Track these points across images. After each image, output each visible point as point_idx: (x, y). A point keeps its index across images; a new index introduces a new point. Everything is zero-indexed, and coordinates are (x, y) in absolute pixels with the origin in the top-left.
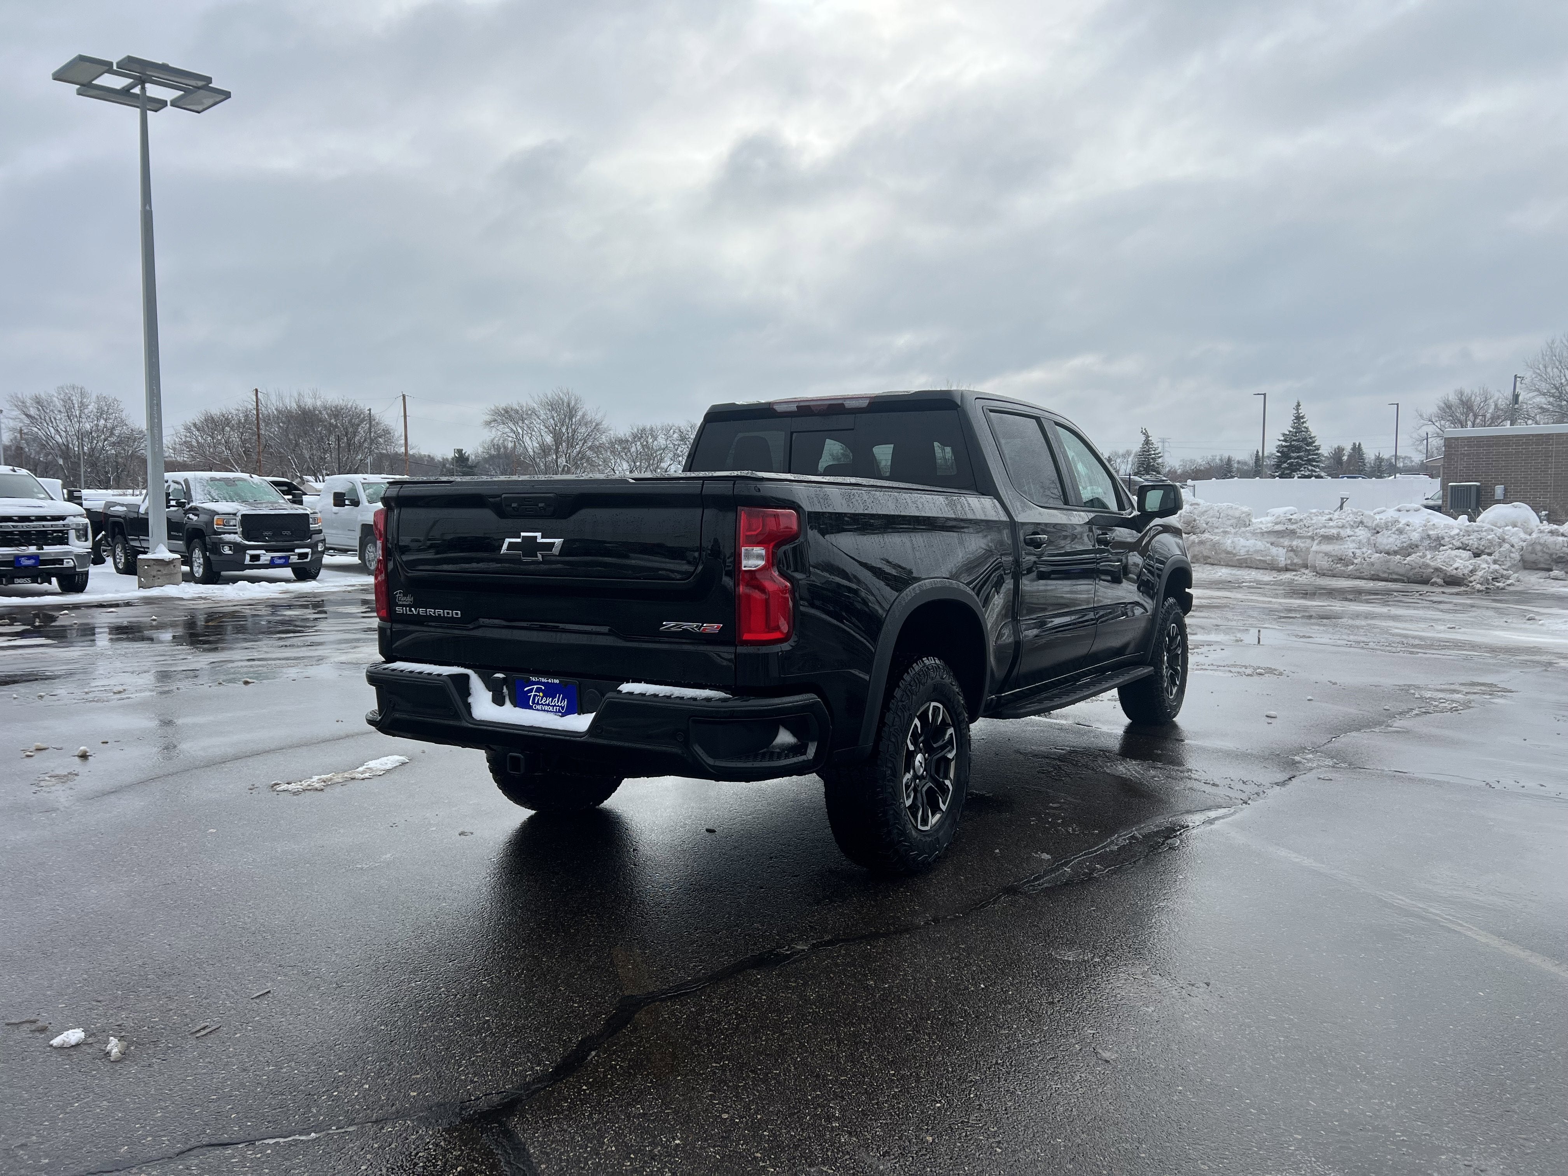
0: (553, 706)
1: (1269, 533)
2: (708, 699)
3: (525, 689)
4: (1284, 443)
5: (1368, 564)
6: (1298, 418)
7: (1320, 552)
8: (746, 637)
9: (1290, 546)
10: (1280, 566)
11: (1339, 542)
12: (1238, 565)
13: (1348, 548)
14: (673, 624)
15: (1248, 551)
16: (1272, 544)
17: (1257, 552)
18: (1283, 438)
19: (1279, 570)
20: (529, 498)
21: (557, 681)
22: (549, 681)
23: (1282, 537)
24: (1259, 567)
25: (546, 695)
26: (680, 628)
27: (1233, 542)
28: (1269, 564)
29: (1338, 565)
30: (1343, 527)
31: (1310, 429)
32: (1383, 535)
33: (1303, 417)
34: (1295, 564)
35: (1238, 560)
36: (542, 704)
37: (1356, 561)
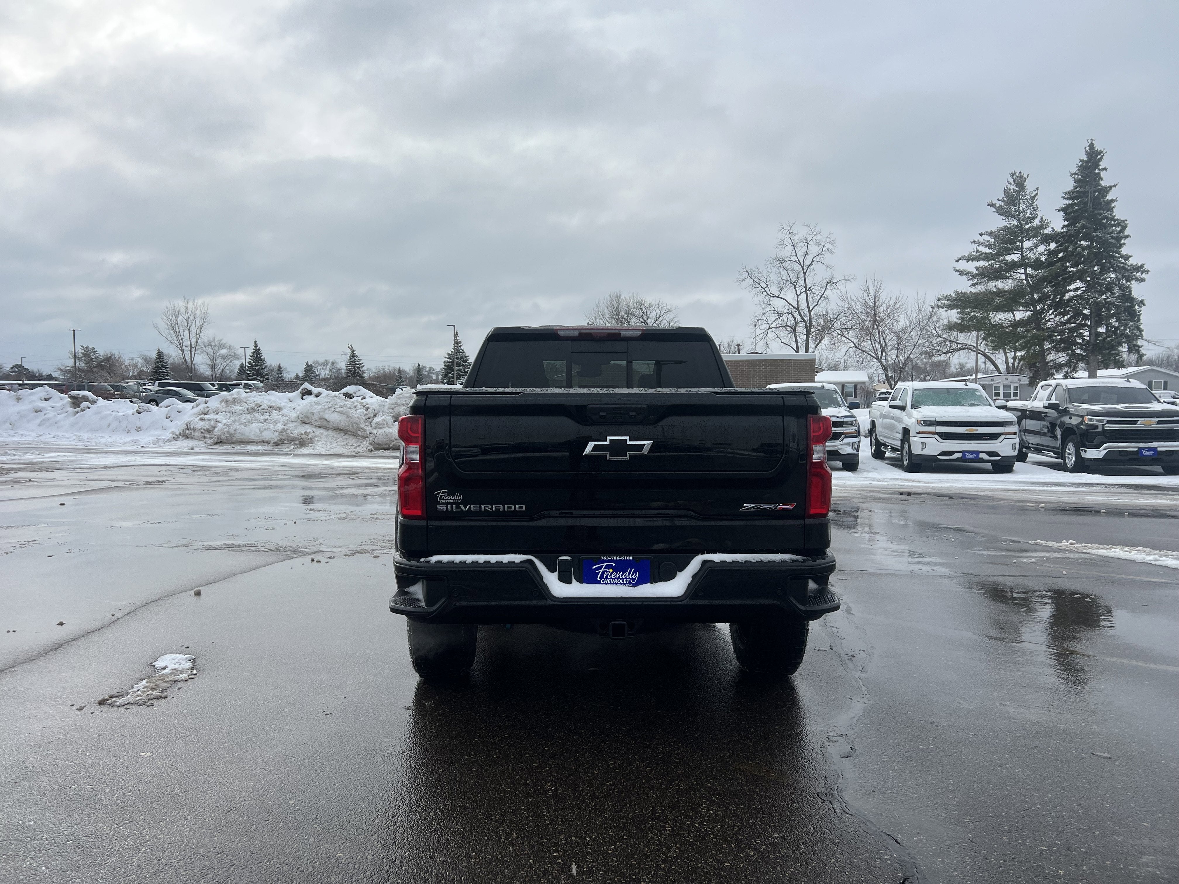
0: (623, 579)
2: (783, 562)
3: (593, 568)
4: (449, 360)
6: (457, 343)
8: (812, 511)
14: (752, 505)
18: (448, 356)
20: (618, 408)
21: (631, 558)
22: (622, 558)
25: (616, 570)
26: (759, 508)
31: (465, 351)
33: (460, 342)
36: (611, 578)
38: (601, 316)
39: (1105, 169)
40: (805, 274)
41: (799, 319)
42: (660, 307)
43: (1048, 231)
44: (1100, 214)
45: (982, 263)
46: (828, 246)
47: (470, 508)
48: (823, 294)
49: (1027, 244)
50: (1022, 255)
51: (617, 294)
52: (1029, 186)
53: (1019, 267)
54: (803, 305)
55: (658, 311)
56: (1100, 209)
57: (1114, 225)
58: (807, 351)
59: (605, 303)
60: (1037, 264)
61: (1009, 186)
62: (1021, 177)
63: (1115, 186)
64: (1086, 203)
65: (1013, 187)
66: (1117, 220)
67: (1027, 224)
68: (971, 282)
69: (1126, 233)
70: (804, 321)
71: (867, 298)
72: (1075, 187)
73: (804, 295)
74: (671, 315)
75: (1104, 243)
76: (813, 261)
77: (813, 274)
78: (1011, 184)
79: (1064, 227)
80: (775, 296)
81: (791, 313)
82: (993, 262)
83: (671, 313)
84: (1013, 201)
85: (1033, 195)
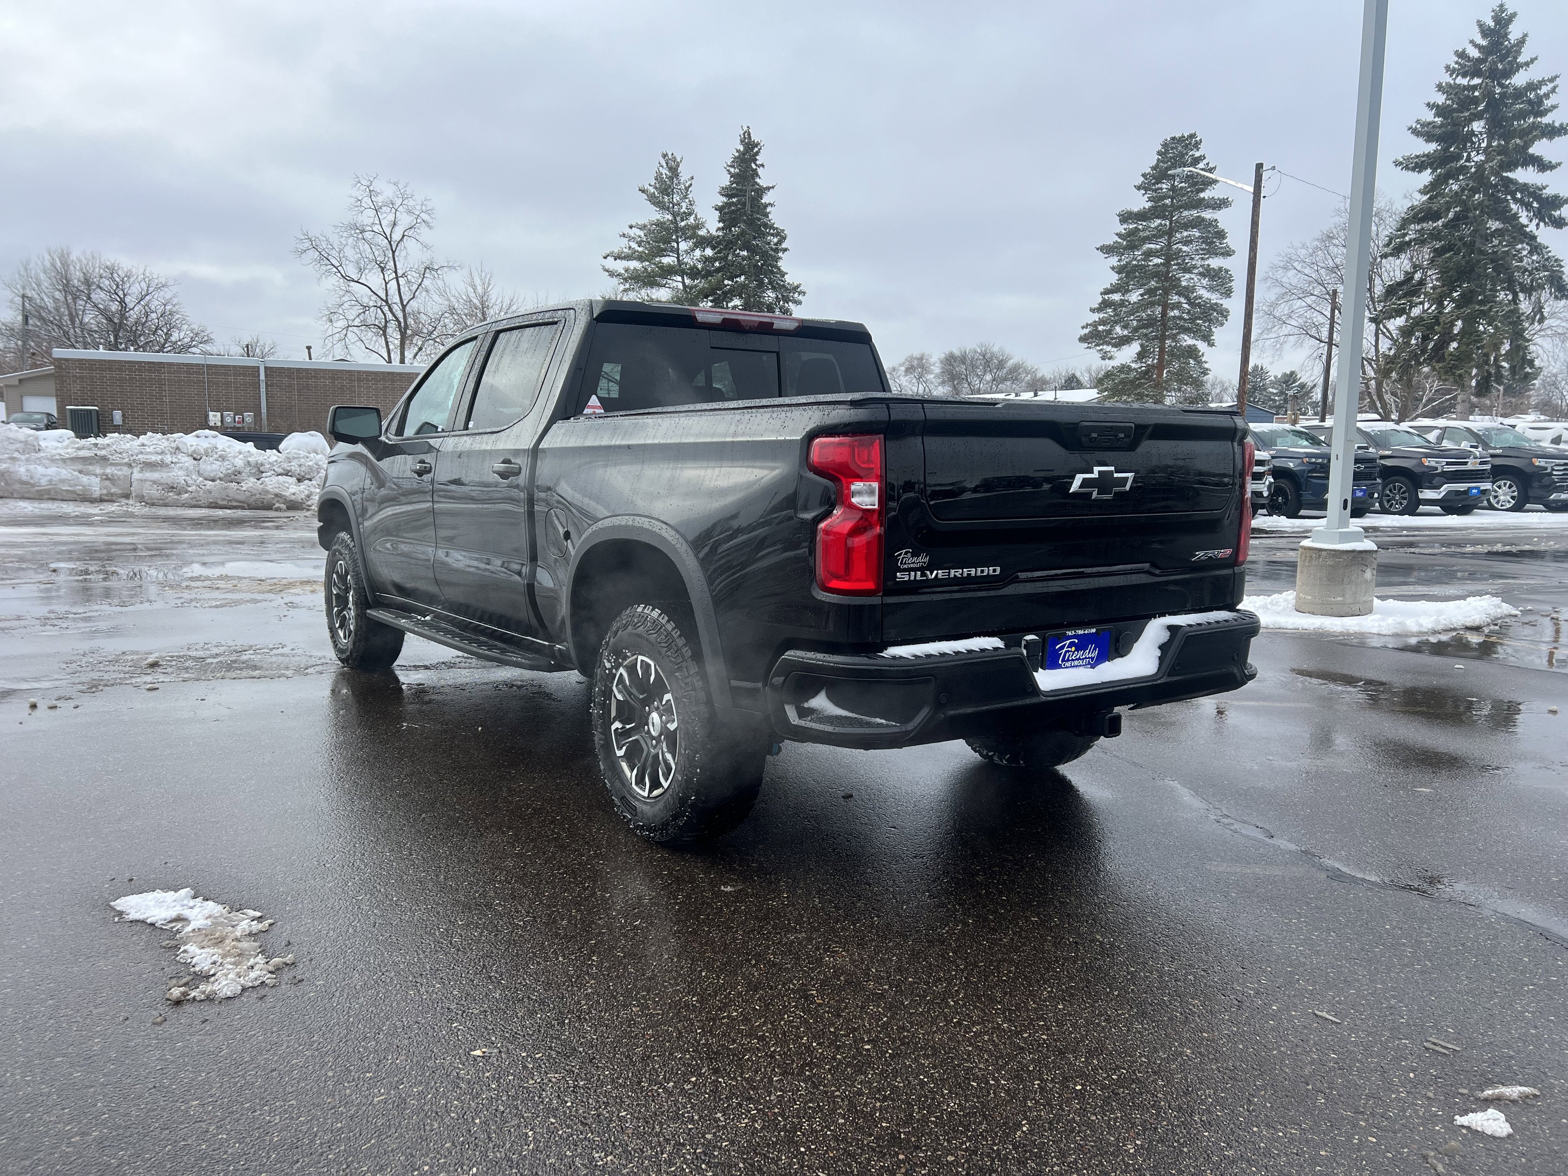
0: (1083, 659)
1: (72, 459)
5: (205, 492)
7: (146, 480)
9: (103, 474)
10: (94, 496)
11: (164, 470)
12: (37, 497)
13: (177, 475)
14: (1202, 553)
15: (50, 481)
16: (80, 472)
17: (63, 481)
19: (93, 501)
21: (1094, 631)
22: (1086, 632)
23: (91, 464)
24: (66, 498)
25: (1078, 648)
26: (1207, 556)
27: (28, 470)
28: (79, 495)
29: (171, 494)
30: (162, 453)
32: (205, 461)
34: (112, 494)
35: (38, 491)
36: (1072, 660)
37: (190, 489)
38: (34, 285)
39: (763, 166)
40: (394, 252)
41: (390, 316)
42: (147, 280)
43: (702, 232)
44: (759, 220)
45: (634, 264)
46: (424, 216)
47: (937, 574)
48: (420, 284)
49: (683, 246)
50: (678, 258)
51: (62, 251)
52: (684, 173)
53: (676, 273)
54: (395, 298)
55: (144, 285)
56: (758, 213)
57: (772, 235)
58: (402, 361)
59: (39, 263)
60: (694, 273)
61: (661, 169)
62: (675, 161)
63: (773, 187)
64: (744, 204)
65: (665, 171)
66: (777, 229)
67: (682, 220)
68: (622, 287)
69: (784, 246)
70: (397, 320)
71: (472, 295)
72: (732, 183)
73: (394, 282)
74: (167, 294)
75: (765, 255)
76: (404, 236)
77: (403, 253)
78: (662, 166)
79: (718, 229)
80: (354, 281)
81: (380, 307)
82: (647, 263)
83: (166, 289)
84: (666, 190)
85: (687, 185)
